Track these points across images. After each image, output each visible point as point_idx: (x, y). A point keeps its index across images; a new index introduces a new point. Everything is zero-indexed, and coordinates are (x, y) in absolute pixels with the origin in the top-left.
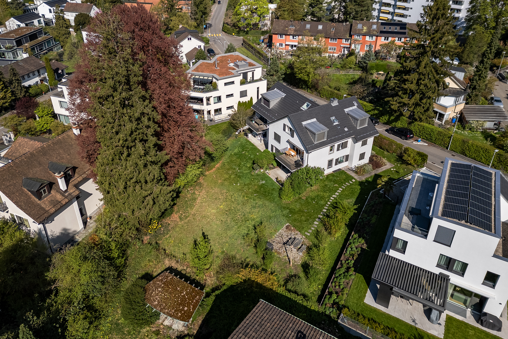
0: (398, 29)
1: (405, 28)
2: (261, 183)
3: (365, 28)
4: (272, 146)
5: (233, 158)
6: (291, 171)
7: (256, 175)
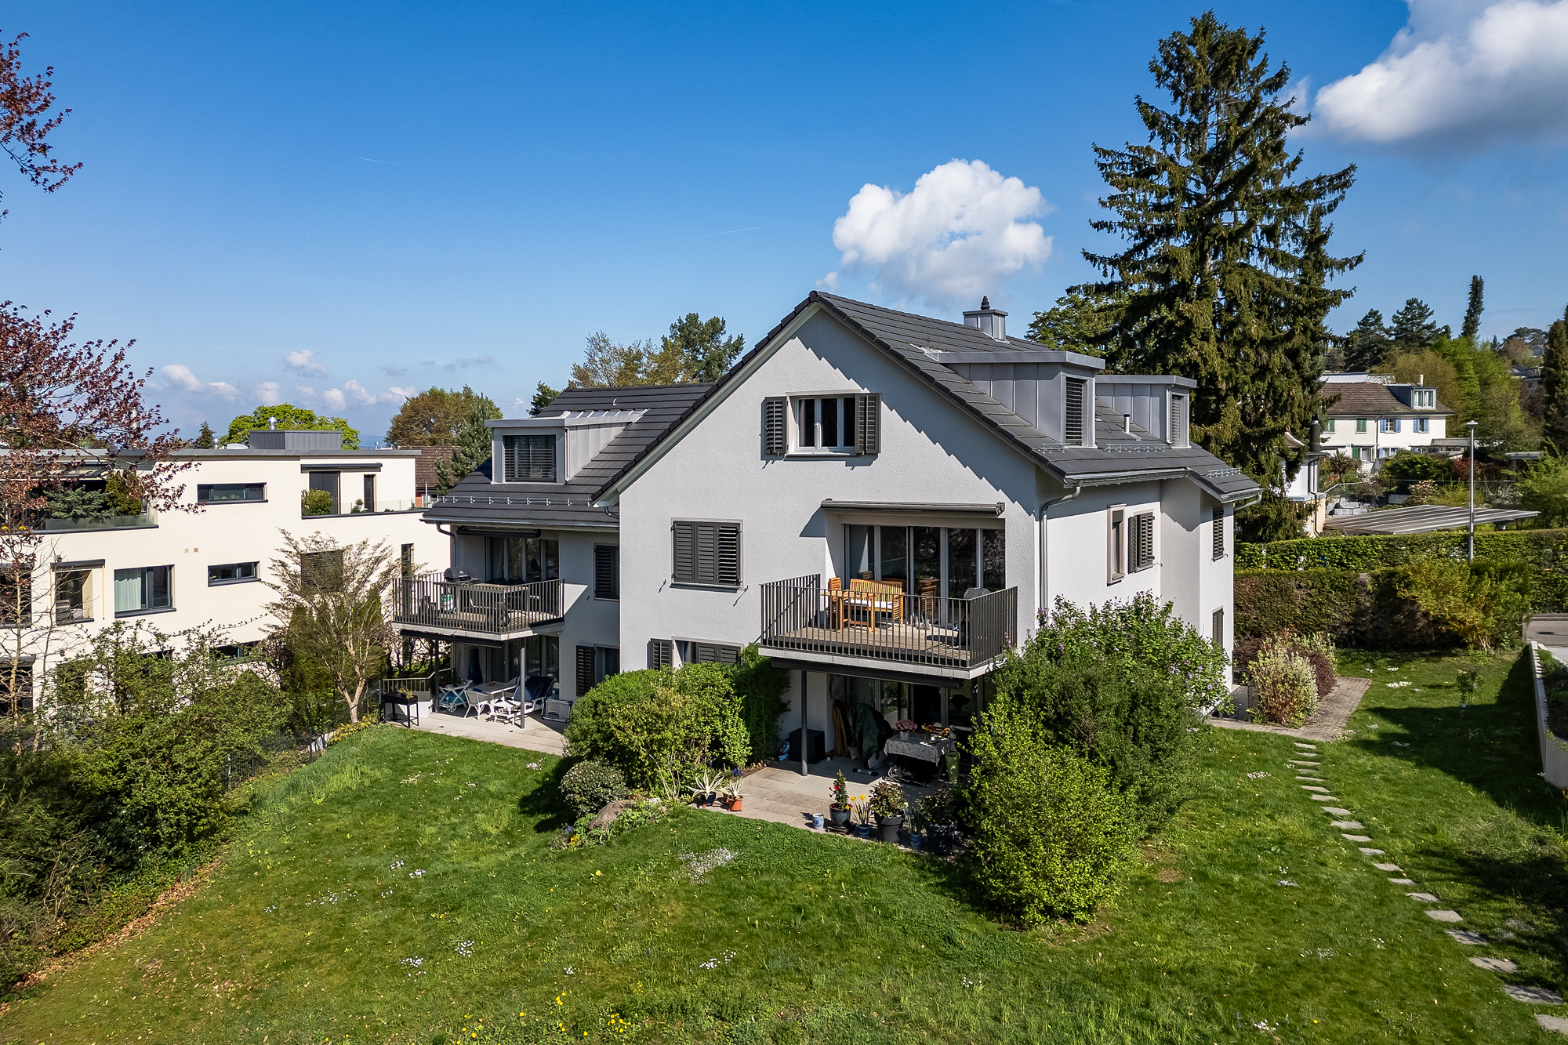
2: (700, 869)
4: (659, 652)
5: (332, 820)
6: (959, 674)
7: (609, 845)
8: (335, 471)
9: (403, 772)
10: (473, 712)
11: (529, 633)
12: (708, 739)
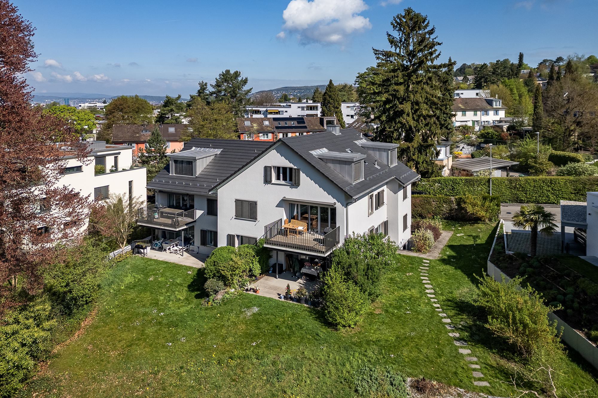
0: (295, 123)
1: (304, 123)
2: (249, 314)
3: (255, 125)
4: (231, 239)
6: (322, 255)
7: (220, 305)
8: (104, 156)
9: (148, 276)
10: (165, 250)
11: (185, 227)
12: (248, 270)
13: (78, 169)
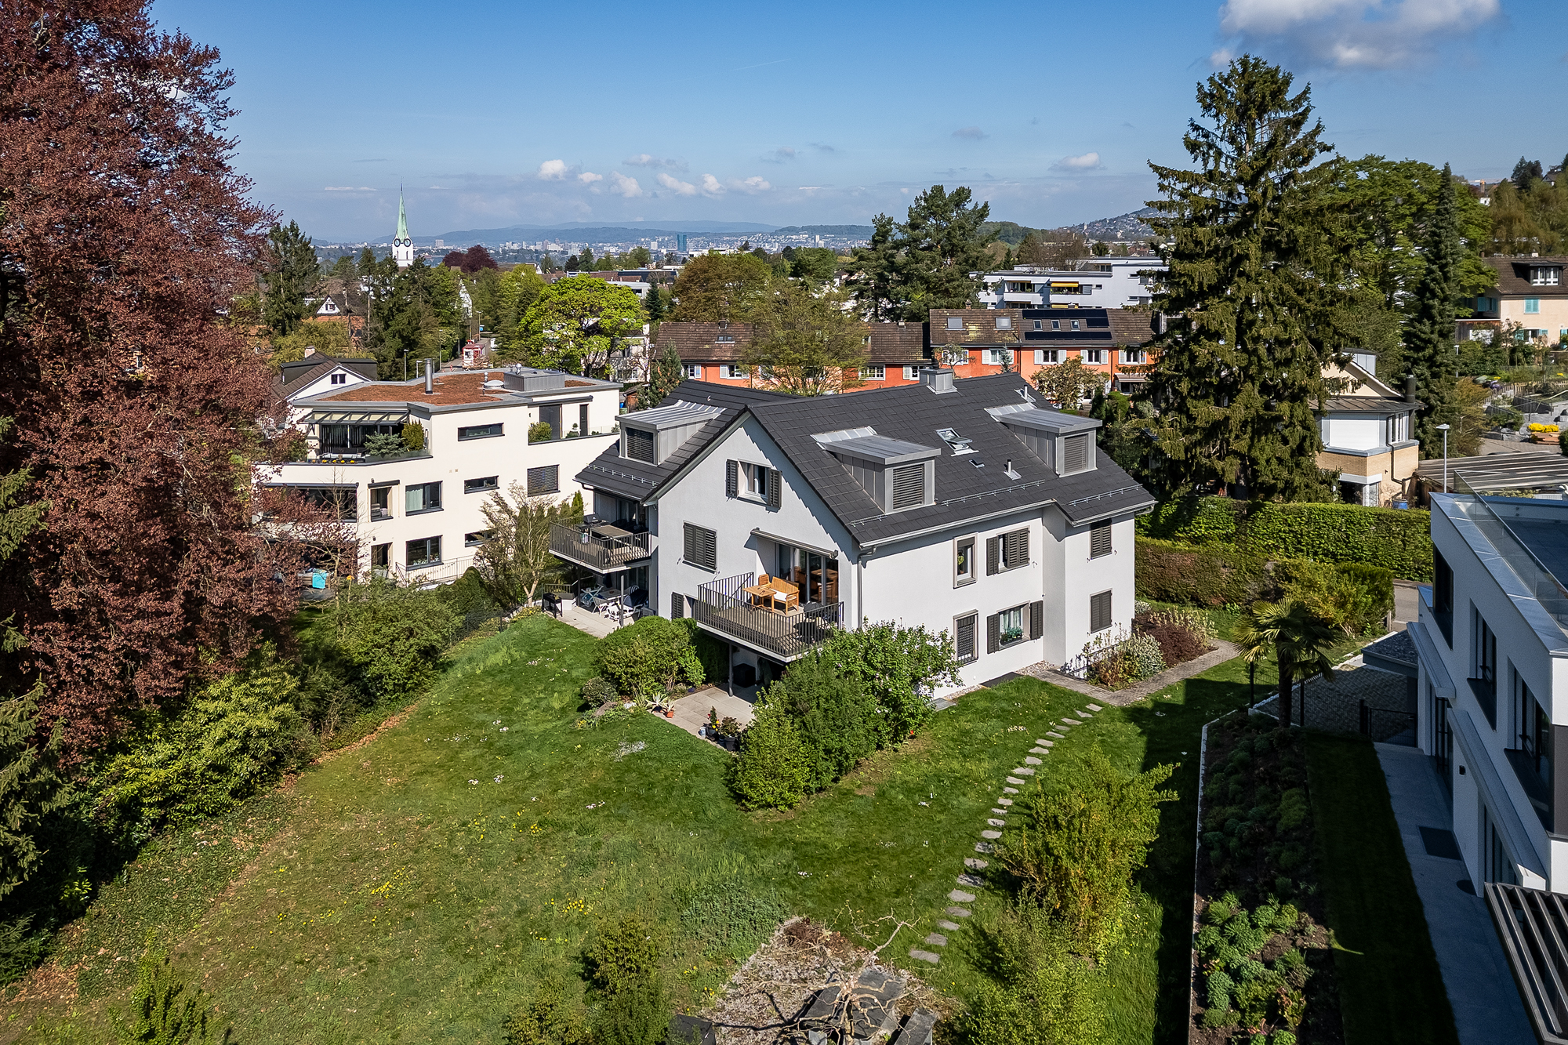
0: (1080, 325)
1: (1105, 323)
2: (624, 752)
3: (973, 328)
5: (480, 686)
8: (558, 405)
9: (532, 655)
11: (624, 568)
13: (496, 430)
